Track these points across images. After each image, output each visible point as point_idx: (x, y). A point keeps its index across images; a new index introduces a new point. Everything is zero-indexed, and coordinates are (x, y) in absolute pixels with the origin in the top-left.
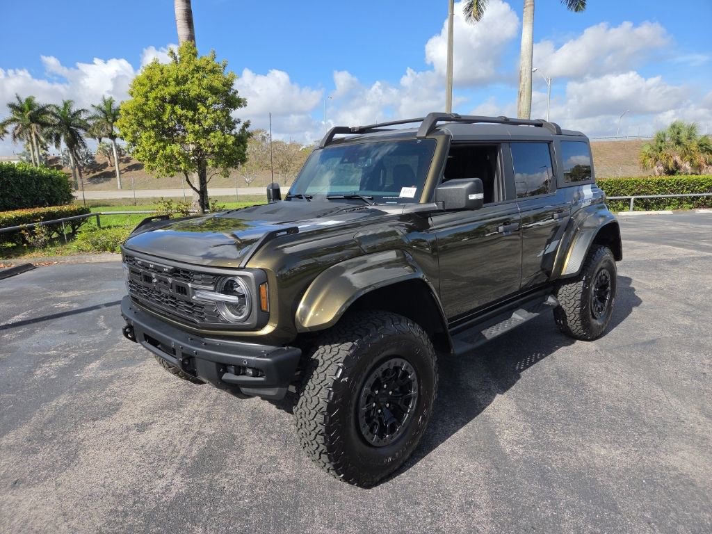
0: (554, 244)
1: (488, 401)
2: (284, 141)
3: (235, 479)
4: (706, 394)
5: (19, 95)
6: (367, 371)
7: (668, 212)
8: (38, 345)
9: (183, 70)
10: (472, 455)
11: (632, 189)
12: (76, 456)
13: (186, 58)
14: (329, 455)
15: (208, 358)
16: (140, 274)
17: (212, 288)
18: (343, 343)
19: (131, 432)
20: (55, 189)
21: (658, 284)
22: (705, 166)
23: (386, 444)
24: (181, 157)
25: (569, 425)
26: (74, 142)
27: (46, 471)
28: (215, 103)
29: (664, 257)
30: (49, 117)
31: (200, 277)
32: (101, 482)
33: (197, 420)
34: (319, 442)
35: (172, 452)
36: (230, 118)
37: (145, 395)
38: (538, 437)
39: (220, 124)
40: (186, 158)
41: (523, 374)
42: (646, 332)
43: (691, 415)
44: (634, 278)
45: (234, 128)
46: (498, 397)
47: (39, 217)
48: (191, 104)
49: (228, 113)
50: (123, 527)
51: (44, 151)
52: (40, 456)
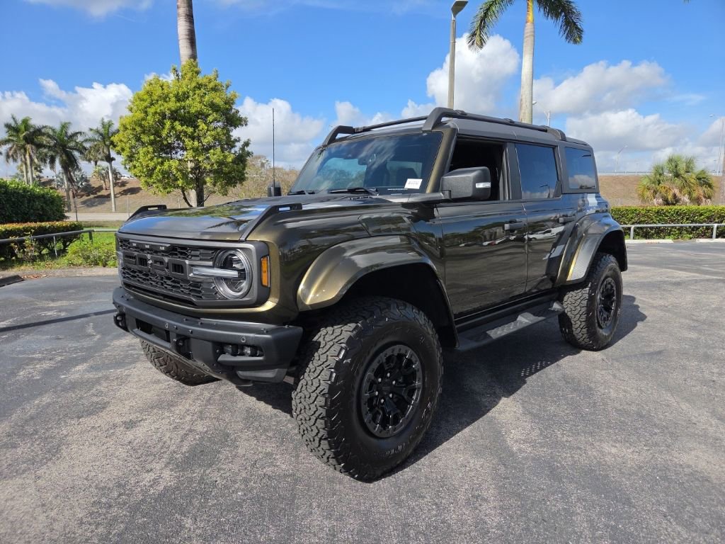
0: (559, 248)
1: (494, 404)
2: (284, 168)
3: (228, 474)
4: (716, 399)
5: (15, 115)
6: (371, 354)
7: (669, 241)
8: (22, 349)
9: (185, 86)
10: (478, 453)
11: (632, 218)
12: (58, 449)
13: (189, 75)
14: (329, 442)
15: (204, 338)
16: (134, 258)
17: (211, 263)
18: (346, 324)
19: (117, 429)
20: (47, 208)
21: (661, 302)
22: (704, 199)
23: (388, 436)
24: (179, 173)
25: (578, 426)
26: (70, 164)
27: (25, 465)
28: (215, 120)
29: (667, 279)
30: (44, 138)
31: (198, 253)
32: (85, 476)
33: (188, 418)
34: (319, 427)
35: (162, 448)
36: (229, 137)
37: (134, 395)
38: (546, 437)
39: (220, 142)
40: (185, 176)
41: (530, 380)
42: (652, 344)
43: (702, 417)
44: (638, 297)
45: (235, 146)
46: (504, 400)
47: (30, 231)
48: (191, 120)
49: (228, 131)
50: (106, 518)
51: (38, 173)
52: (19, 451)
